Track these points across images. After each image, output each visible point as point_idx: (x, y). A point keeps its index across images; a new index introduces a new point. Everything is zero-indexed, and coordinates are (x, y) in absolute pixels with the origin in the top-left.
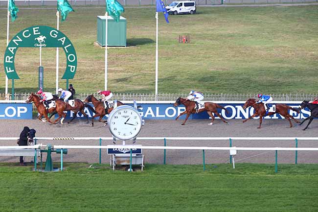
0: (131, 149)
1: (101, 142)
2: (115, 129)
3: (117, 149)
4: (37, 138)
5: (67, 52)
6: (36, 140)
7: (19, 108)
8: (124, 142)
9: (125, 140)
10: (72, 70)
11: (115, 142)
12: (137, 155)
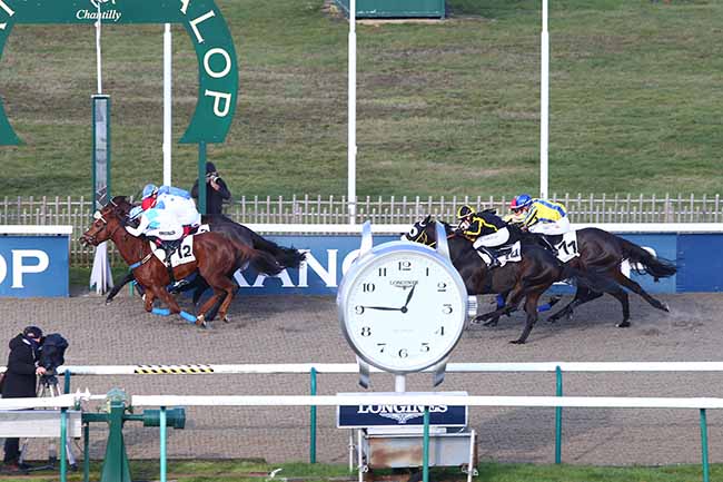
0: (427, 408)
1: (315, 383)
2: (366, 332)
3: (375, 408)
4: (73, 369)
5: (201, 40)
6: (67, 375)
7: (18, 255)
8: (400, 381)
9: (404, 373)
10: (221, 110)
11: (365, 380)
12: (449, 430)
